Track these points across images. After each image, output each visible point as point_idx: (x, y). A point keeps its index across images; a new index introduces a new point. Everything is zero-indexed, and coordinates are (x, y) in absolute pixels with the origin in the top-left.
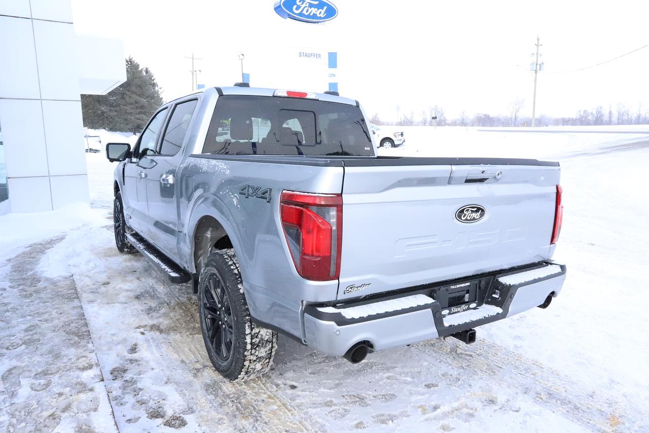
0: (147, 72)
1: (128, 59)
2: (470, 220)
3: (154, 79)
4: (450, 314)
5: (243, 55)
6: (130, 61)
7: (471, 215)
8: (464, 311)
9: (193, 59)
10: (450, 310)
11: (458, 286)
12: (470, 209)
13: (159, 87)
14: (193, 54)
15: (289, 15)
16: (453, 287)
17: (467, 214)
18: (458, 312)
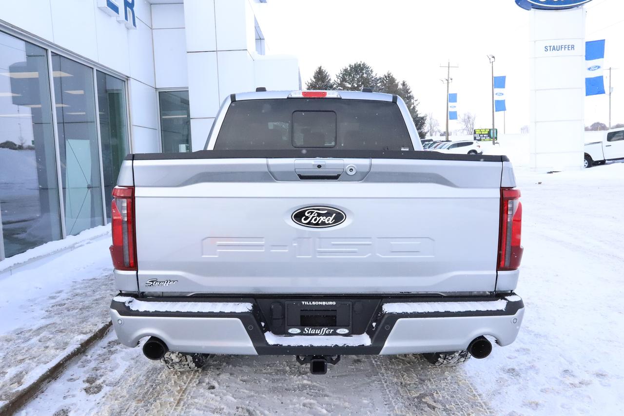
0: (404, 84)
1: (386, 75)
2: (317, 224)
3: (410, 92)
4: (301, 334)
5: (493, 57)
6: (389, 77)
7: (318, 219)
8: (326, 334)
9: (449, 68)
10: (303, 330)
11: (314, 303)
12: (316, 211)
13: (415, 99)
14: (449, 63)
15: (533, 5)
16: (306, 303)
17: (311, 216)
18: (317, 334)
